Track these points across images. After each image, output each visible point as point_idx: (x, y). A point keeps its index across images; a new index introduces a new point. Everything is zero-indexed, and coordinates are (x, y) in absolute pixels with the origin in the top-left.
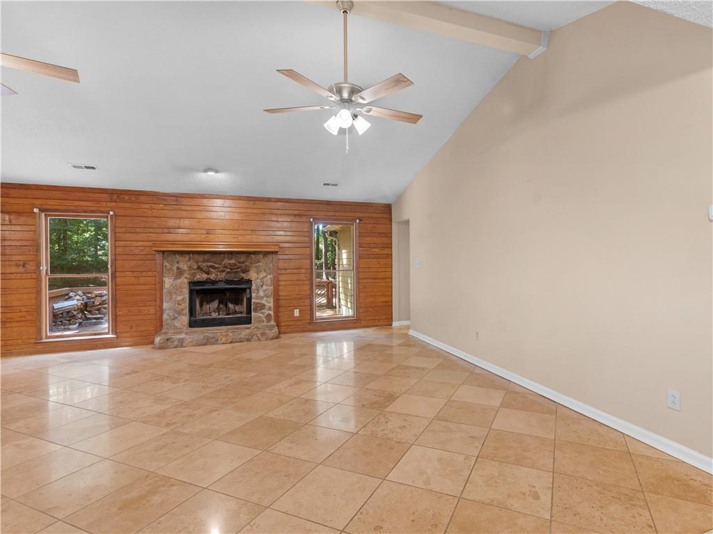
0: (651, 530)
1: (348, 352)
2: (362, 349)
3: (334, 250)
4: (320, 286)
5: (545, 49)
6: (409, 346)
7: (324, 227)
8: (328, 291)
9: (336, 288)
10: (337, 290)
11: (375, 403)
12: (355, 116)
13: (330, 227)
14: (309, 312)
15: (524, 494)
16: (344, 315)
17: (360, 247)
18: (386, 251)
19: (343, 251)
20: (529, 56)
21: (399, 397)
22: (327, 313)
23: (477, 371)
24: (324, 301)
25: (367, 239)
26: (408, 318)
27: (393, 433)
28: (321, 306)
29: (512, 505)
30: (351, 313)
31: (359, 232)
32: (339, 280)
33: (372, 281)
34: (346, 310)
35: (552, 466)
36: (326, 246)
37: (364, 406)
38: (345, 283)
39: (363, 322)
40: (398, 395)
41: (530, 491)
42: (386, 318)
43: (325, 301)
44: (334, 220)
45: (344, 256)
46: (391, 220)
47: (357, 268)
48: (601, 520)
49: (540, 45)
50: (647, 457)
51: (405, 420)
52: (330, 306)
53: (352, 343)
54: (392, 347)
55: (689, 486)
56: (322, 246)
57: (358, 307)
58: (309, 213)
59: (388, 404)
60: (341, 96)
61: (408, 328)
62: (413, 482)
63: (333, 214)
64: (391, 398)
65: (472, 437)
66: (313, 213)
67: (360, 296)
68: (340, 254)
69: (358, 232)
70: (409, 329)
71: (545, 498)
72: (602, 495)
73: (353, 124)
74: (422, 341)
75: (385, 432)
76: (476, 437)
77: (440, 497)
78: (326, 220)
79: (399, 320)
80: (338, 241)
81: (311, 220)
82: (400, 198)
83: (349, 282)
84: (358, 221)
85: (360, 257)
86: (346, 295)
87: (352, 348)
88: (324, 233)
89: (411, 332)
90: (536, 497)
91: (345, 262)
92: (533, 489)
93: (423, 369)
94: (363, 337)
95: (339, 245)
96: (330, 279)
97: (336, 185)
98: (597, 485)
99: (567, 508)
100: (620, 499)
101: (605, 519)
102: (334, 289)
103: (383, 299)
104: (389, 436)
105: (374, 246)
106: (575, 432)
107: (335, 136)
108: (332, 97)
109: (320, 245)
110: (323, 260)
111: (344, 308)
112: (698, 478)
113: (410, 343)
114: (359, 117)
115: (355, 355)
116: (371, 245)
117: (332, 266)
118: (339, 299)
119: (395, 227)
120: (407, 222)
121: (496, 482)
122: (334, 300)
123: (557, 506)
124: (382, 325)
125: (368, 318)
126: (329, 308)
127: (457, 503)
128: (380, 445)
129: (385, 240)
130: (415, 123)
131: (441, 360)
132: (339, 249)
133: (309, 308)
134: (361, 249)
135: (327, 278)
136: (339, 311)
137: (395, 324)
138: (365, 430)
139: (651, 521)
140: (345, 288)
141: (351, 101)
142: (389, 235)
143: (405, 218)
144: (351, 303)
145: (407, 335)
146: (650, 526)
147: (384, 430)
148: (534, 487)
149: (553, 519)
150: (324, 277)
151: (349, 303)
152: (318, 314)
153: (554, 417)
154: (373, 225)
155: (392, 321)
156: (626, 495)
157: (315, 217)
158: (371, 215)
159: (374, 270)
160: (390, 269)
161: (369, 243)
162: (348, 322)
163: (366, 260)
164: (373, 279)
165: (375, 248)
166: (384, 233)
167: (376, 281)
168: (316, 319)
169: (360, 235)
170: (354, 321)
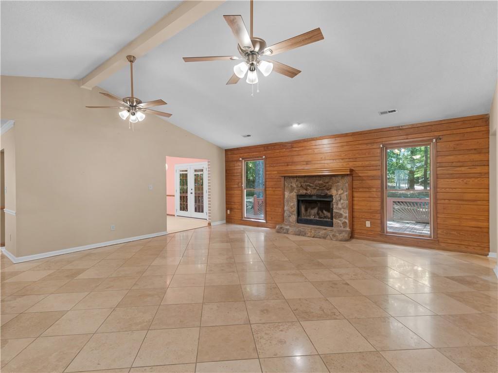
14: (379, 225)
17: (438, 167)
18: (479, 170)
25: (449, 157)
31: (436, 152)
33: (455, 202)
39: (443, 245)
46: (488, 133)
58: (380, 140)
63: (405, 137)
67: (437, 217)
69: (434, 151)
81: (381, 146)
84: (434, 140)
103: (472, 224)
105: (459, 164)
116: (454, 164)
129: (477, 157)
133: (379, 221)
142: (484, 151)
154: (456, 143)
155: (489, 251)
158: (455, 132)
159: (457, 190)
160: (486, 191)
161: (453, 162)
162: (422, 240)
163: (447, 180)
164: (458, 200)
165: (460, 166)
166: (475, 149)
167: (460, 202)
168: (387, 232)
169: (438, 154)
170: (431, 241)
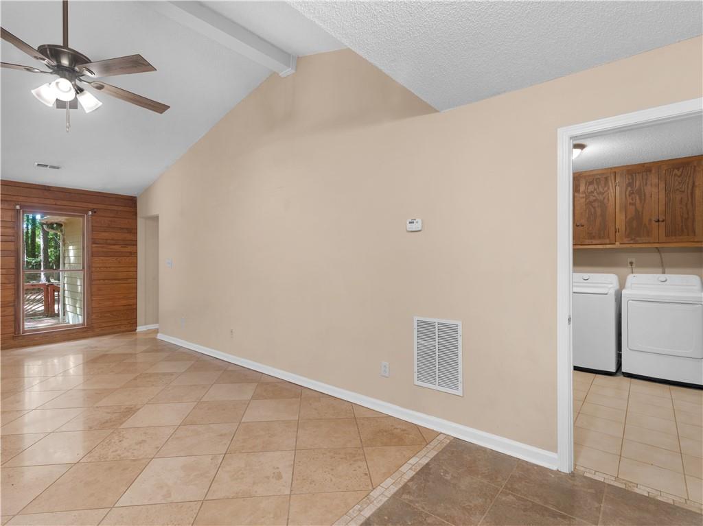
0: (366, 477)
1: (74, 367)
2: (93, 362)
3: (57, 247)
4: (37, 289)
5: (293, 71)
6: (157, 351)
7: (42, 217)
8: (46, 296)
9: (59, 292)
10: (61, 293)
11: (107, 422)
12: (79, 90)
13: (48, 218)
14: (12, 324)
15: (268, 477)
16: (71, 323)
17: (94, 243)
18: (129, 249)
19: (71, 247)
20: (280, 74)
21: (139, 409)
22: (47, 323)
23: (230, 368)
24: (40, 308)
25: (104, 234)
26: (157, 322)
27: (128, 451)
28: (34, 316)
29: (256, 492)
30: (80, 320)
31: (92, 226)
32: (64, 282)
33: (110, 282)
34: (73, 316)
35: (294, 444)
36: (46, 240)
37: (91, 428)
38: (73, 285)
39: (97, 330)
40: (138, 407)
41: (274, 473)
42: (129, 323)
43: (43, 308)
44: (55, 209)
45: (72, 252)
46: (136, 214)
47: (90, 267)
48: (331, 480)
49: (289, 67)
50: (367, 418)
51: (145, 433)
52: (49, 313)
53: (81, 356)
54: (135, 354)
55: (393, 434)
56: (40, 241)
57: (89, 312)
58: (14, 198)
59: (124, 420)
60: (59, 61)
61: (156, 331)
62: (150, 499)
63: (52, 202)
64: (130, 411)
65: (221, 435)
66: (21, 199)
67: (92, 300)
68: (67, 250)
69: (90, 225)
70: (158, 332)
71: (287, 476)
72: (333, 459)
73: (76, 98)
74: (173, 344)
75: (118, 452)
76: (225, 435)
77: (182, 507)
78: (45, 210)
79: (146, 324)
80: (63, 235)
81: (18, 207)
82: (147, 190)
83: (79, 283)
84: (90, 213)
85: (93, 254)
86: (74, 300)
87: (81, 362)
88: (42, 224)
89: (160, 336)
90: (279, 477)
91: (72, 259)
92: (277, 470)
93: (172, 374)
94: (96, 347)
95: (64, 241)
96: (52, 281)
97: (58, 168)
98: (330, 452)
99: (304, 479)
100: (346, 459)
101: (334, 479)
102: (56, 293)
103: (124, 302)
104: (122, 456)
105: (113, 242)
106: (316, 409)
107: (49, 107)
108: (44, 60)
109: (37, 240)
110: (41, 257)
111: (70, 315)
112: (399, 426)
113: (158, 348)
114: (85, 91)
115: (84, 369)
116: (109, 242)
117: (54, 264)
118: (64, 304)
119: (140, 222)
120: (156, 218)
121: (242, 474)
122: (56, 307)
123: (297, 480)
124: (123, 332)
125: (104, 325)
126: (47, 316)
127: (201, 507)
128: (110, 468)
129: (129, 237)
130: (161, 113)
131: (193, 362)
132: (64, 245)
133: (12, 318)
134: (94, 245)
135: (48, 280)
136: (64, 319)
137: (139, 329)
138: (90, 457)
139: (367, 470)
140: (73, 292)
141: (74, 71)
142: (133, 231)
143: (154, 213)
144: (80, 308)
145: (155, 339)
146: (366, 474)
147: (117, 451)
148: (278, 468)
149: (293, 492)
150: (43, 279)
151: (78, 310)
152: (28, 325)
153: (299, 399)
154: (110, 219)
155: (137, 326)
156: (351, 453)
157: (22, 203)
158: (109, 207)
159: (112, 269)
160: (135, 269)
161: (107, 239)
162: (74, 331)
163: (102, 258)
164: (112, 280)
165: (115, 245)
166: (127, 229)
167: (114, 282)
168: (24, 332)
169: (94, 229)
170: (85, 329)
